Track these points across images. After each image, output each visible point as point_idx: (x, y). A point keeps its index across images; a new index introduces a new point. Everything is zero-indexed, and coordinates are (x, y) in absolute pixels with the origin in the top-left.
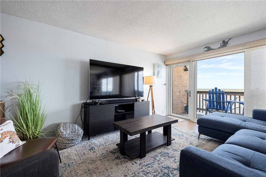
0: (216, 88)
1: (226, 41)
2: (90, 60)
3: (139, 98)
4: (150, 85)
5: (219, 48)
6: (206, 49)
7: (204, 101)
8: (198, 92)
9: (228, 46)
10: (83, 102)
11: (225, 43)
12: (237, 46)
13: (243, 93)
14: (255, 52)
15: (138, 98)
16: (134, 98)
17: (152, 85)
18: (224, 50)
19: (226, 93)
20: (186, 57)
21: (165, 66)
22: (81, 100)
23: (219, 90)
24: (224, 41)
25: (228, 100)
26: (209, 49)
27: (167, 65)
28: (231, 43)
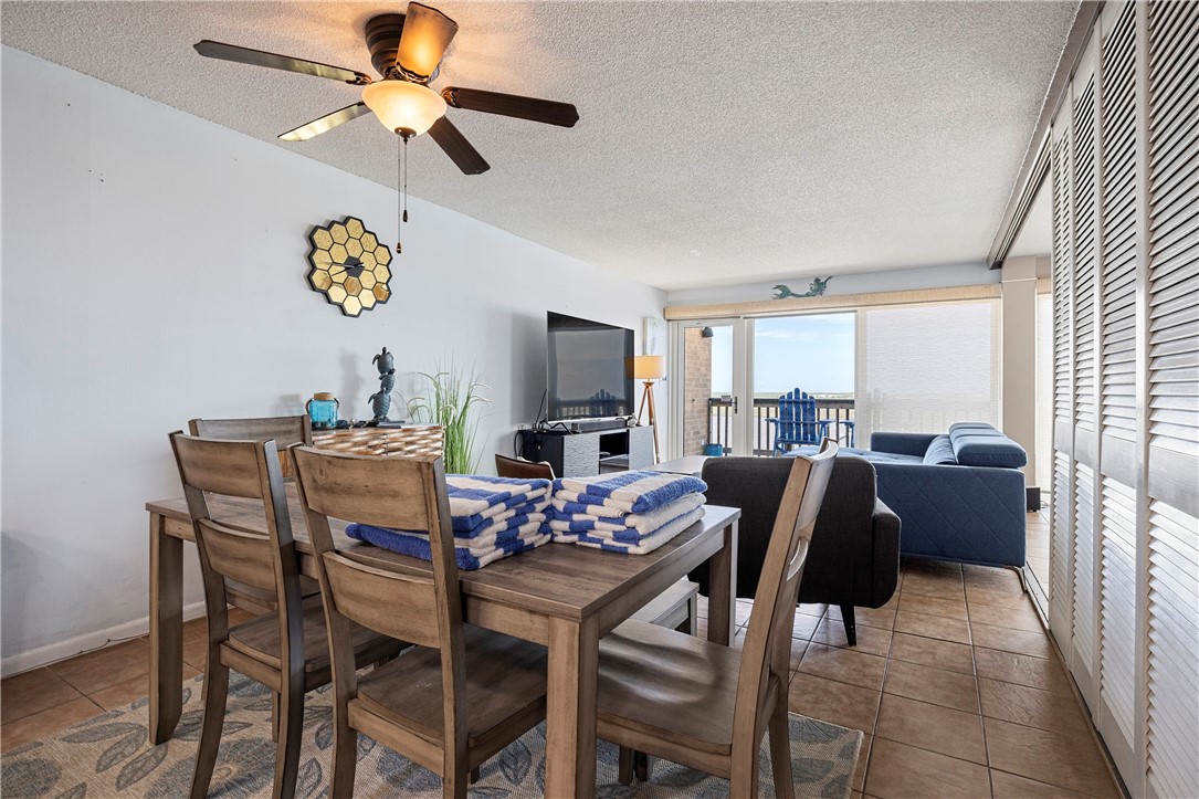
0: (797, 391)
1: (823, 280)
2: (549, 313)
3: (629, 419)
4: (646, 381)
5: (808, 295)
6: (779, 292)
7: (772, 425)
8: (757, 402)
9: (826, 292)
10: (516, 429)
11: (819, 285)
12: (843, 297)
13: (853, 402)
14: (874, 314)
15: (626, 418)
16: (613, 418)
17: (651, 381)
18: (816, 302)
19: (819, 401)
20: (730, 306)
21: (665, 322)
22: (513, 423)
23: (805, 395)
24: (817, 280)
25: (823, 418)
26: (785, 293)
27: (669, 320)
28: (831, 288)
